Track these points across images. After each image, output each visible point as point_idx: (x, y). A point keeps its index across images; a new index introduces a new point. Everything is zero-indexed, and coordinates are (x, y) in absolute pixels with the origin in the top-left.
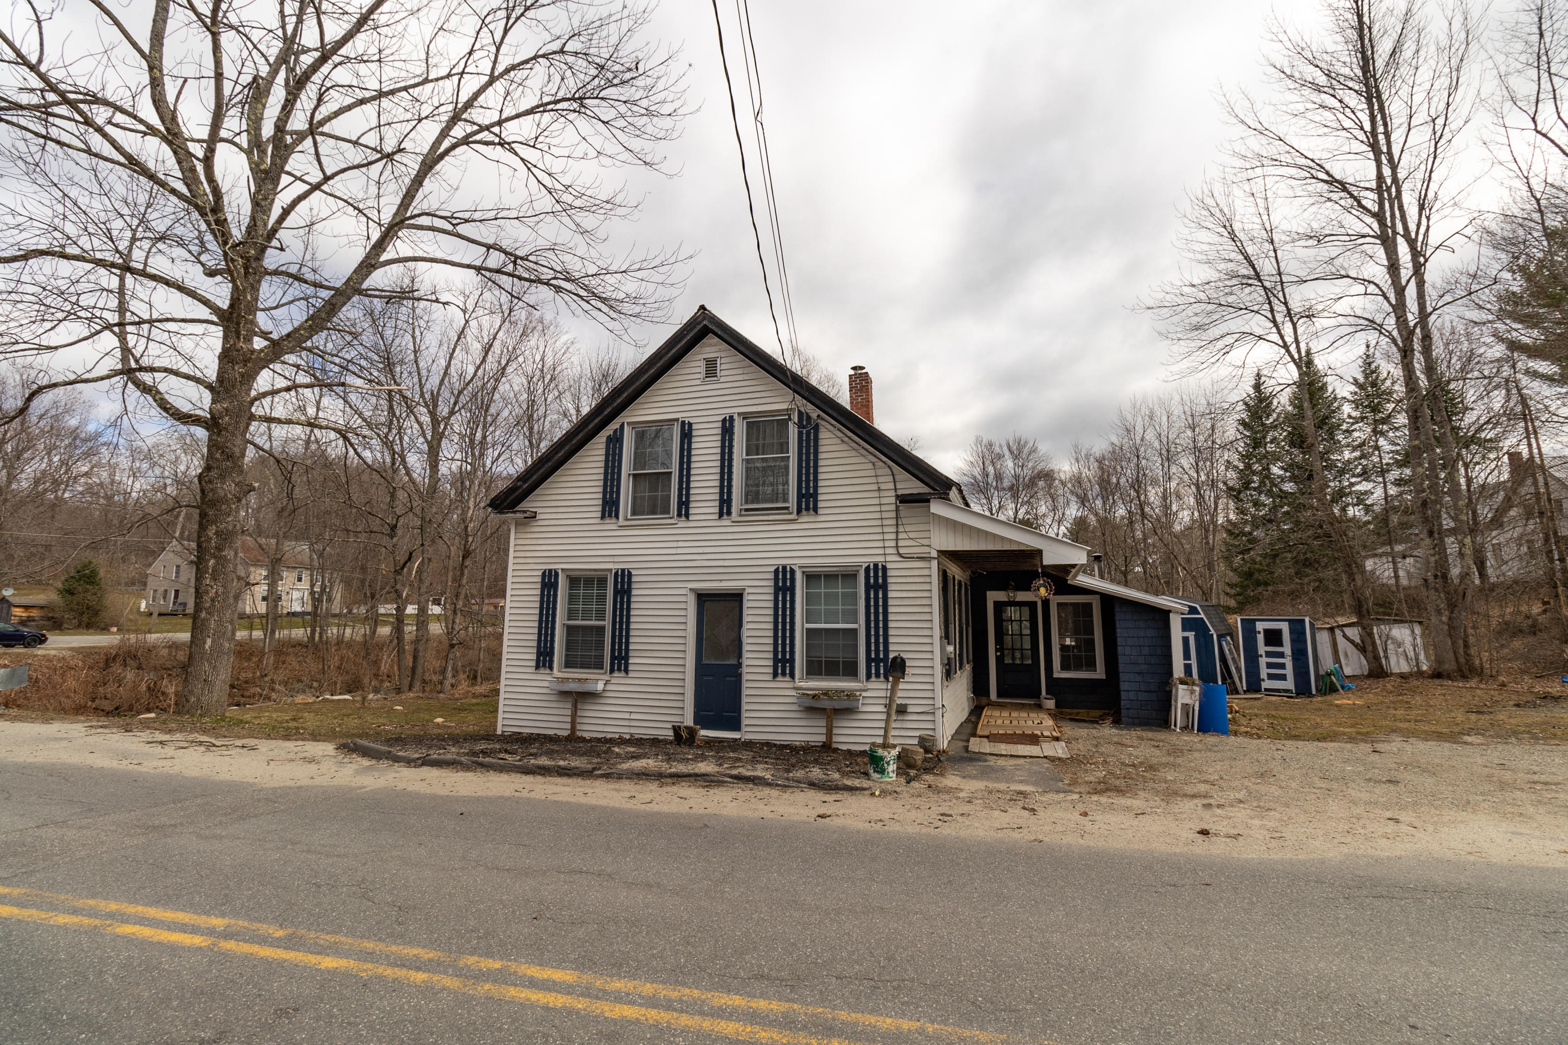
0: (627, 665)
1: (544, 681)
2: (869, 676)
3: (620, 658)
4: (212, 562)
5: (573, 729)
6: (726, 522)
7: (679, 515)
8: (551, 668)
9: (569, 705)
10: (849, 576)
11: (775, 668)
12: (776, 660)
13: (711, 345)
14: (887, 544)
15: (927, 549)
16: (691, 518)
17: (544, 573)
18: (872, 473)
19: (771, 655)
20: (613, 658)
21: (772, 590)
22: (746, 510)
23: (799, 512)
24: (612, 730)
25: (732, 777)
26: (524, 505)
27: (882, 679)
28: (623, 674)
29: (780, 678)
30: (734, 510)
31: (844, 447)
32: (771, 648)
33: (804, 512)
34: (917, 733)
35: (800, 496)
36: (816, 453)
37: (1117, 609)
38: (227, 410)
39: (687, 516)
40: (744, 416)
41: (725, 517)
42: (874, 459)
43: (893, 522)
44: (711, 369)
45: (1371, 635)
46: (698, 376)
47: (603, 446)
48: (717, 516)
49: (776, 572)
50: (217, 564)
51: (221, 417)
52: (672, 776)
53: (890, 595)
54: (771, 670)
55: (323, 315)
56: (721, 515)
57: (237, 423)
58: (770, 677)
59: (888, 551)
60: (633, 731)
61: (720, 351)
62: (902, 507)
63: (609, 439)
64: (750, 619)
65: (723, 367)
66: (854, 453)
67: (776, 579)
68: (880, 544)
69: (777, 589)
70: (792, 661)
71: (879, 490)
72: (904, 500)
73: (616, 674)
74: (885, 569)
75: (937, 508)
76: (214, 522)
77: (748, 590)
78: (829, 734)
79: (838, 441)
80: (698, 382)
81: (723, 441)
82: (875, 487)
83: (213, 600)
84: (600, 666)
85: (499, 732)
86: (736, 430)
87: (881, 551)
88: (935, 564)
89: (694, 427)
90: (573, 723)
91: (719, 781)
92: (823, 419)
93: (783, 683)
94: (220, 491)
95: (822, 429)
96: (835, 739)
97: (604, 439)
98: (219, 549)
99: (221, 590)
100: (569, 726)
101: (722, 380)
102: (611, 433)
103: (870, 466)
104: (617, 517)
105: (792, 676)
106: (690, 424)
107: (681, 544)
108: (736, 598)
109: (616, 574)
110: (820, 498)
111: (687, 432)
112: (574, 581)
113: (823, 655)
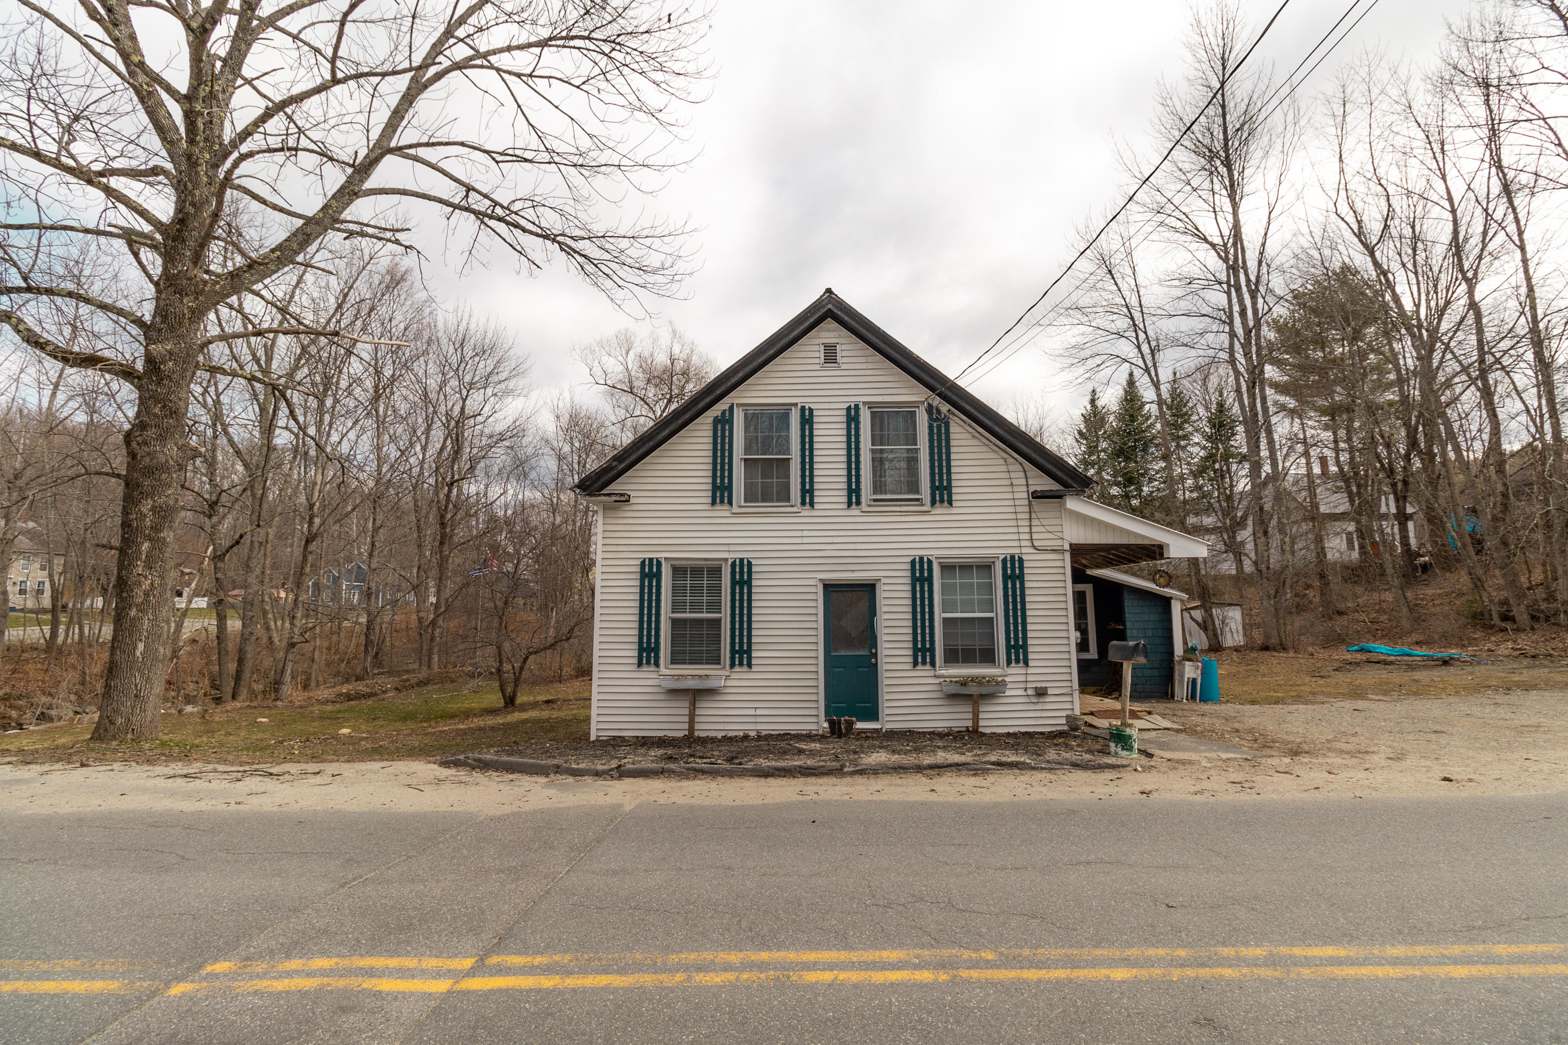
0: (750, 659)
1: (649, 679)
2: (1009, 663)
3: (741, 652)
4: (146, 546)
5: (691, 729)
6: (855, 511)
7: (803, 503)
8: (657, 664)
9: (687, 704)
10: (985, 567)
11: (915, 657)
12: (915, 650)
13: (829, 330)
14: (1022, 537)
15: (1060, 542)
16: (816, 506)
17: (643, 563)
18: (1004, 468)
19: (910, 645)
20: (733, 652)
21: (909, 581)
22: (875, 500)
23: (933, 503)
24: (736, 728)
25: (993, 763)
26: (614, 487)
27: (1021, 664)
28: (745, 669)
29: (920, 667)
30: (863, 500)
31: (976, 442)
32: (910, 638)
33: (938, 504)
34: (1064, 714)
35: (933, 488)
36: (948, 447)
37: (1126, 596)
38: (170, 353)
39: (812, 504)
40: (871, 405)
41: (854, 506)
42: (1006, 456)
43: (1027, 516)
44: (830, 355)
45: (1211, 616)
46: (817, 361)
47: (710, 427)
48: (845, 506)
49: (913, 563)
50: (153, 548)
51: (163, 362)
52: (931, 767)
53: (1027, 585)
54: (910, 660)
55: (295, 246)
56: (850, 504)
57: (184, 370)
58: (910, 667)
59: (1023, 543)
60: (759, 727)
61: (840, 337)
62: (1034, 502)
63: (716, 421)
64: (885, 609)
65: (844, 354)
66: (985, 449)
67: (913, 570)
68: (1016, 537)
69: (914, 580)
70: (932, 650)
71: (1012, 485)
72: (1037, 496)
73: (737, 669)
74: (1021, 560)
75: (1073, 504)
76: (151, 495)
77: (884, 581)
78: (976, 719)
79: (969, 436)
80: (817, 367)
81: (849, 429)
82: (1008, 482)
83: (147, 594)
84: (716, 660)
85: (593, 738)
86: (862, 419)
87: (1016, 544)
88: (1068, 556)
89: (815, 413)
90: (692, 723)
91: (984, 769)
92: (954, 414)
93: (924, 672)
94: (160, 456)
95: (952, 424)
96: (981, 723)
97: (711, 420)
98: (157, 528)
99: (157, 581)
100: (686, 726)
101: (843, 366)
102: (719, 413)
103: (1002, 462)
104: (730, 503)
105: (933, 664)
106: (811, 410)
107: (806, 533)
108: (869, 588)
109: (733, 564)
110: (954, 490)
111: (807, 419)
112: (678, 571)
113: (960, 643)
